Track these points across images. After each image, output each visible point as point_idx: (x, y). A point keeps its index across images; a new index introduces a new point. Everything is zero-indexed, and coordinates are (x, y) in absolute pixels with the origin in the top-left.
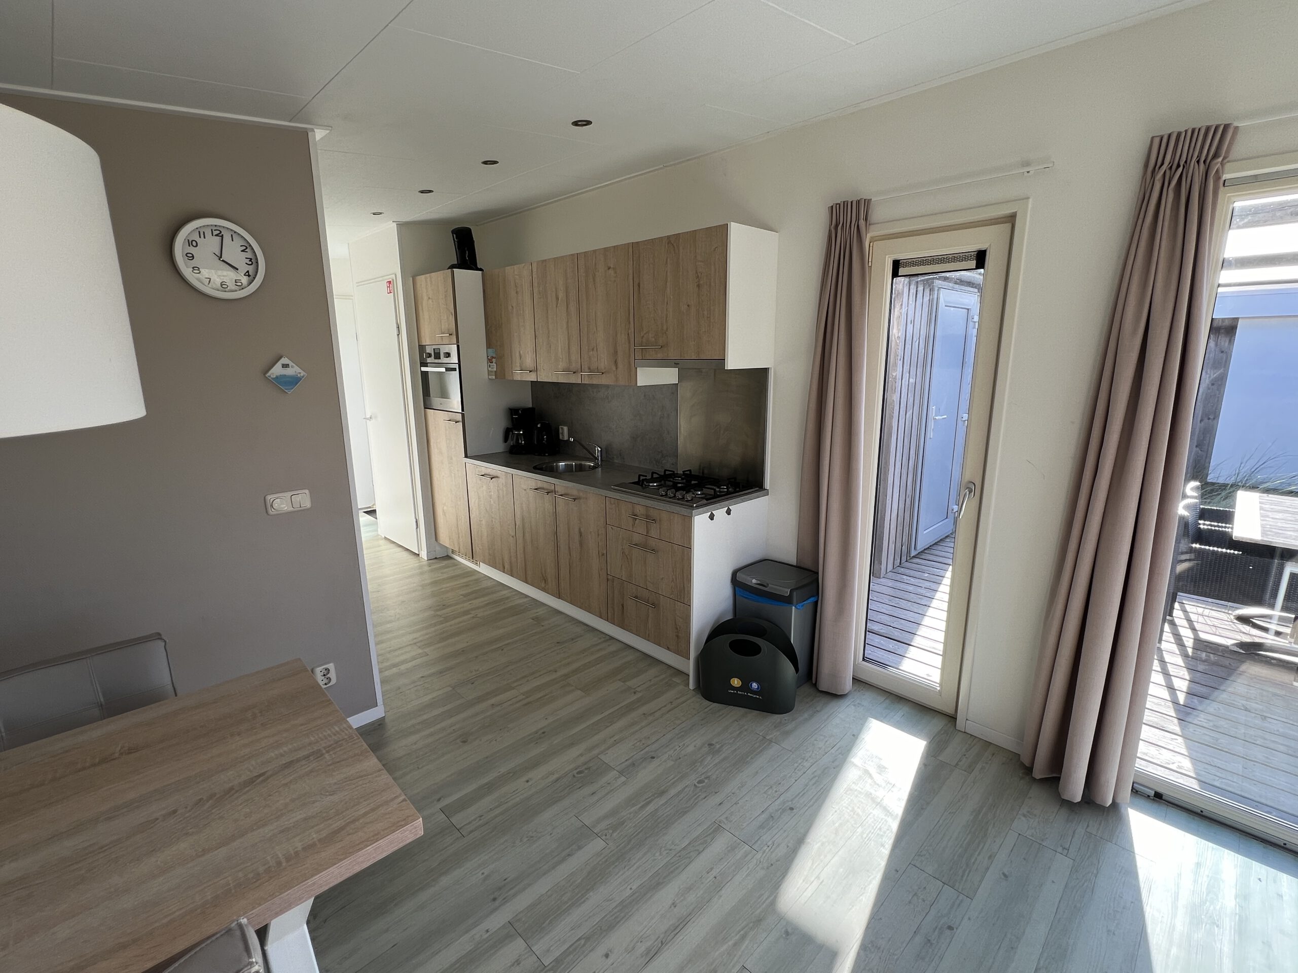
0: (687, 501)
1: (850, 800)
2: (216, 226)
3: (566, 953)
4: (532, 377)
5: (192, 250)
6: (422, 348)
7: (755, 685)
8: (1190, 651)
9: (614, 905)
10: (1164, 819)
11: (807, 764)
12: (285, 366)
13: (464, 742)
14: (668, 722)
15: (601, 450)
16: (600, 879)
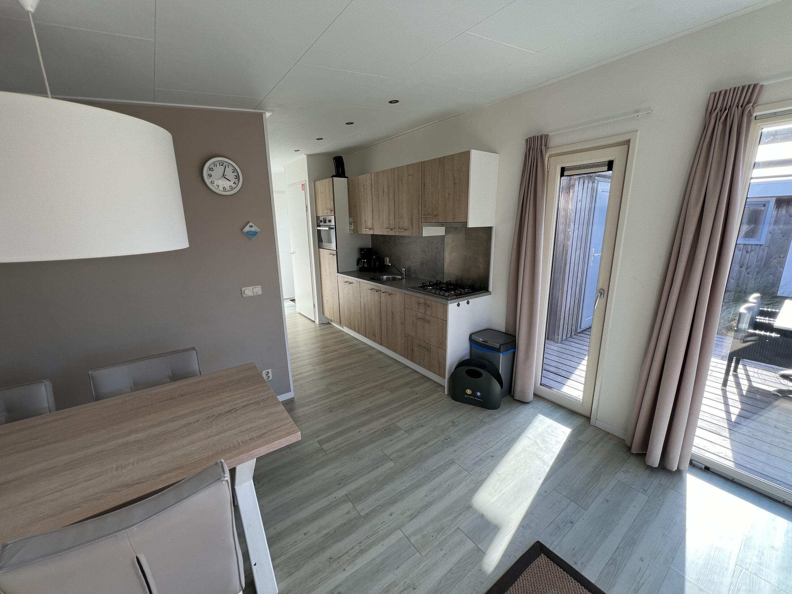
0: (446, 296)
2: (221, 161)
3: (372, 511)
4: (371, 232)
5: (211, 172)
6: (318, 218)
7: (479, 394)
9: (396, 492)
11: (504, 436)
12: (251, 226)
13: (331, 411)
14: (432, 410)
15: (405, 270)
16: (391, 480)
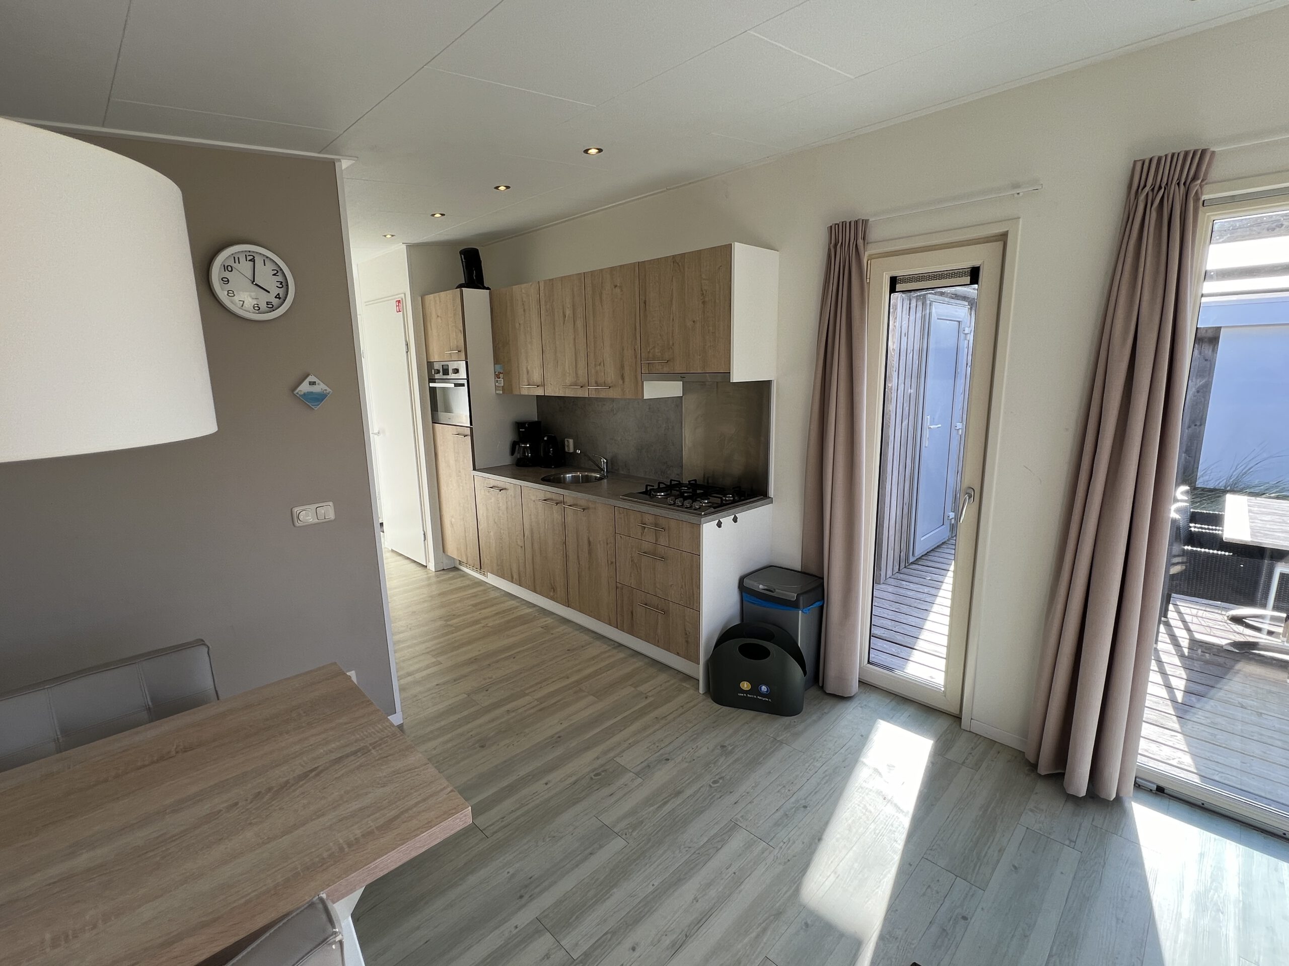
0: (695, 509)
1: (861, 798)
2: (249, 251)
3: (594, 947)
4: (540, 392)
5: (227, 274)
6: (430, 365)
7: (764, 688)
8: (1186, 651)
9: (639, 900)
10: (1167, 812)
11: (818, 764)
12: (312, 383)
13: (482, 747)
14: (681, 726)
15: (607, 462)
16: (623, 876)
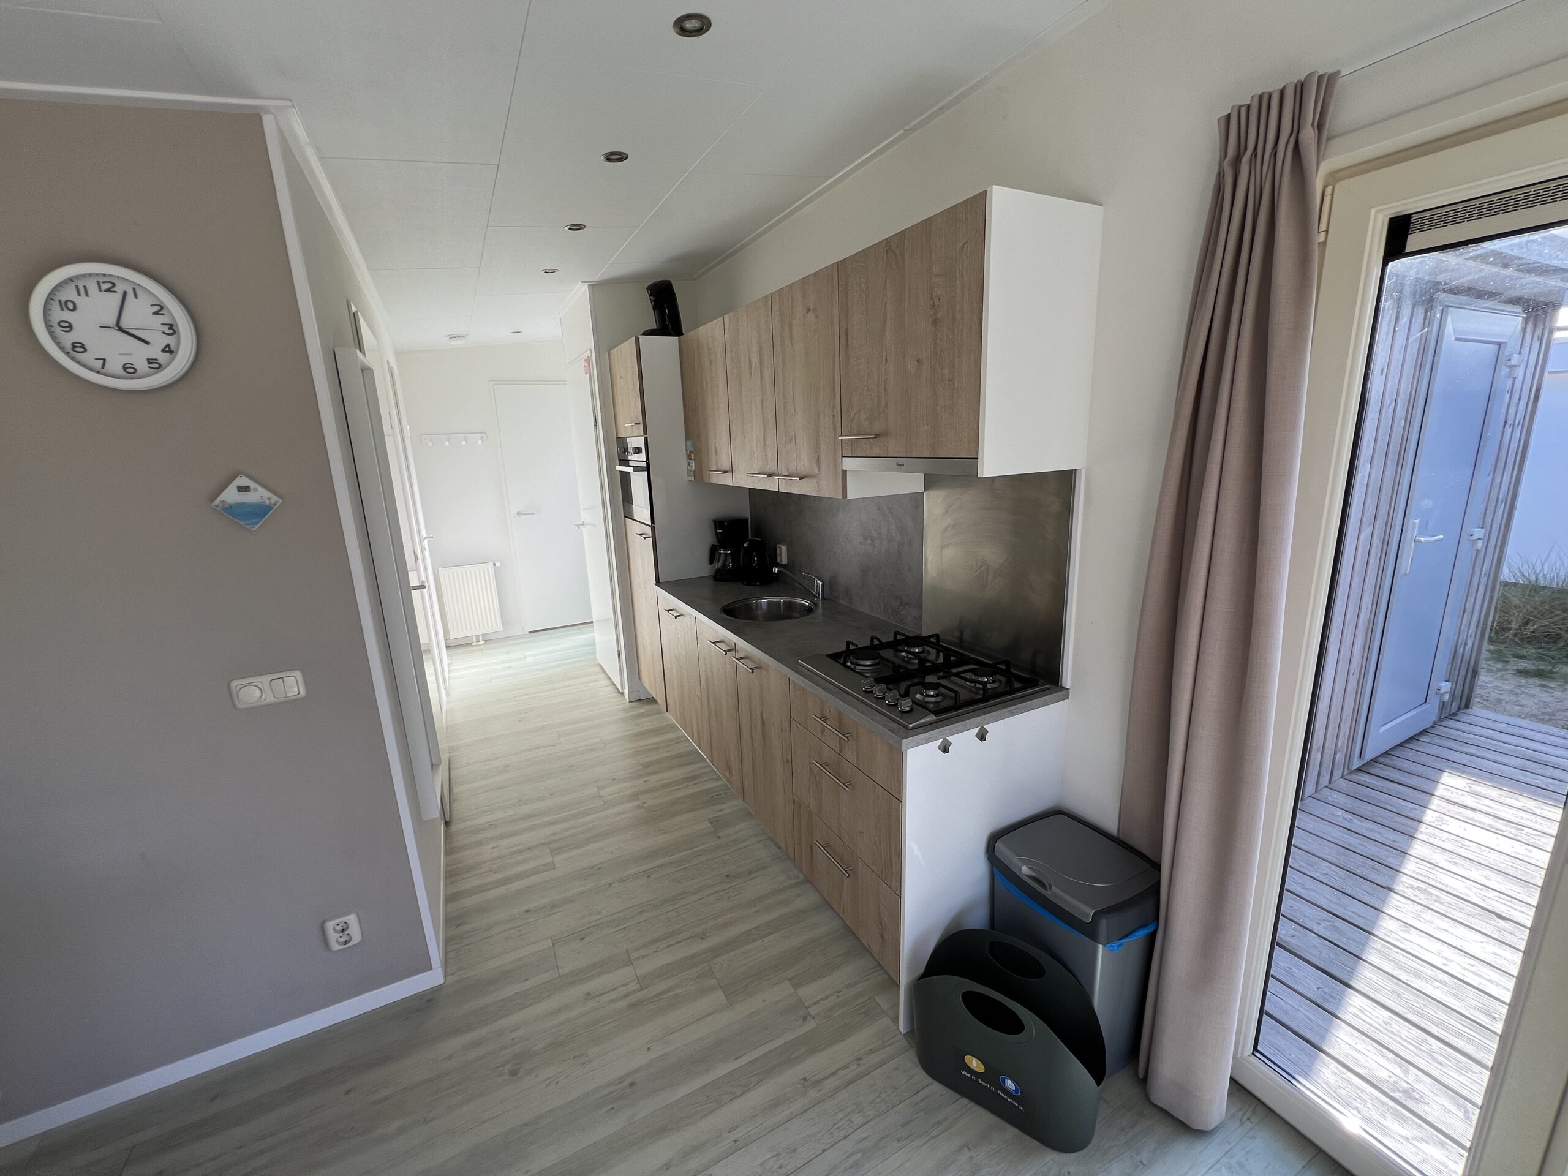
2: (104, 275)
4: (728, 481)
5: (67, 316)
6: (619, 442)
7: (1010, 1083)
12: (243, 489)
15: (823, 585)
